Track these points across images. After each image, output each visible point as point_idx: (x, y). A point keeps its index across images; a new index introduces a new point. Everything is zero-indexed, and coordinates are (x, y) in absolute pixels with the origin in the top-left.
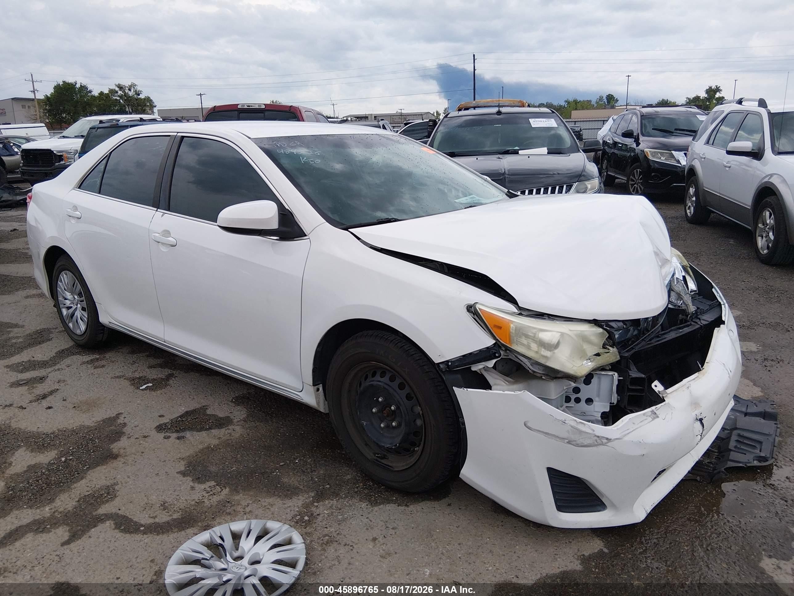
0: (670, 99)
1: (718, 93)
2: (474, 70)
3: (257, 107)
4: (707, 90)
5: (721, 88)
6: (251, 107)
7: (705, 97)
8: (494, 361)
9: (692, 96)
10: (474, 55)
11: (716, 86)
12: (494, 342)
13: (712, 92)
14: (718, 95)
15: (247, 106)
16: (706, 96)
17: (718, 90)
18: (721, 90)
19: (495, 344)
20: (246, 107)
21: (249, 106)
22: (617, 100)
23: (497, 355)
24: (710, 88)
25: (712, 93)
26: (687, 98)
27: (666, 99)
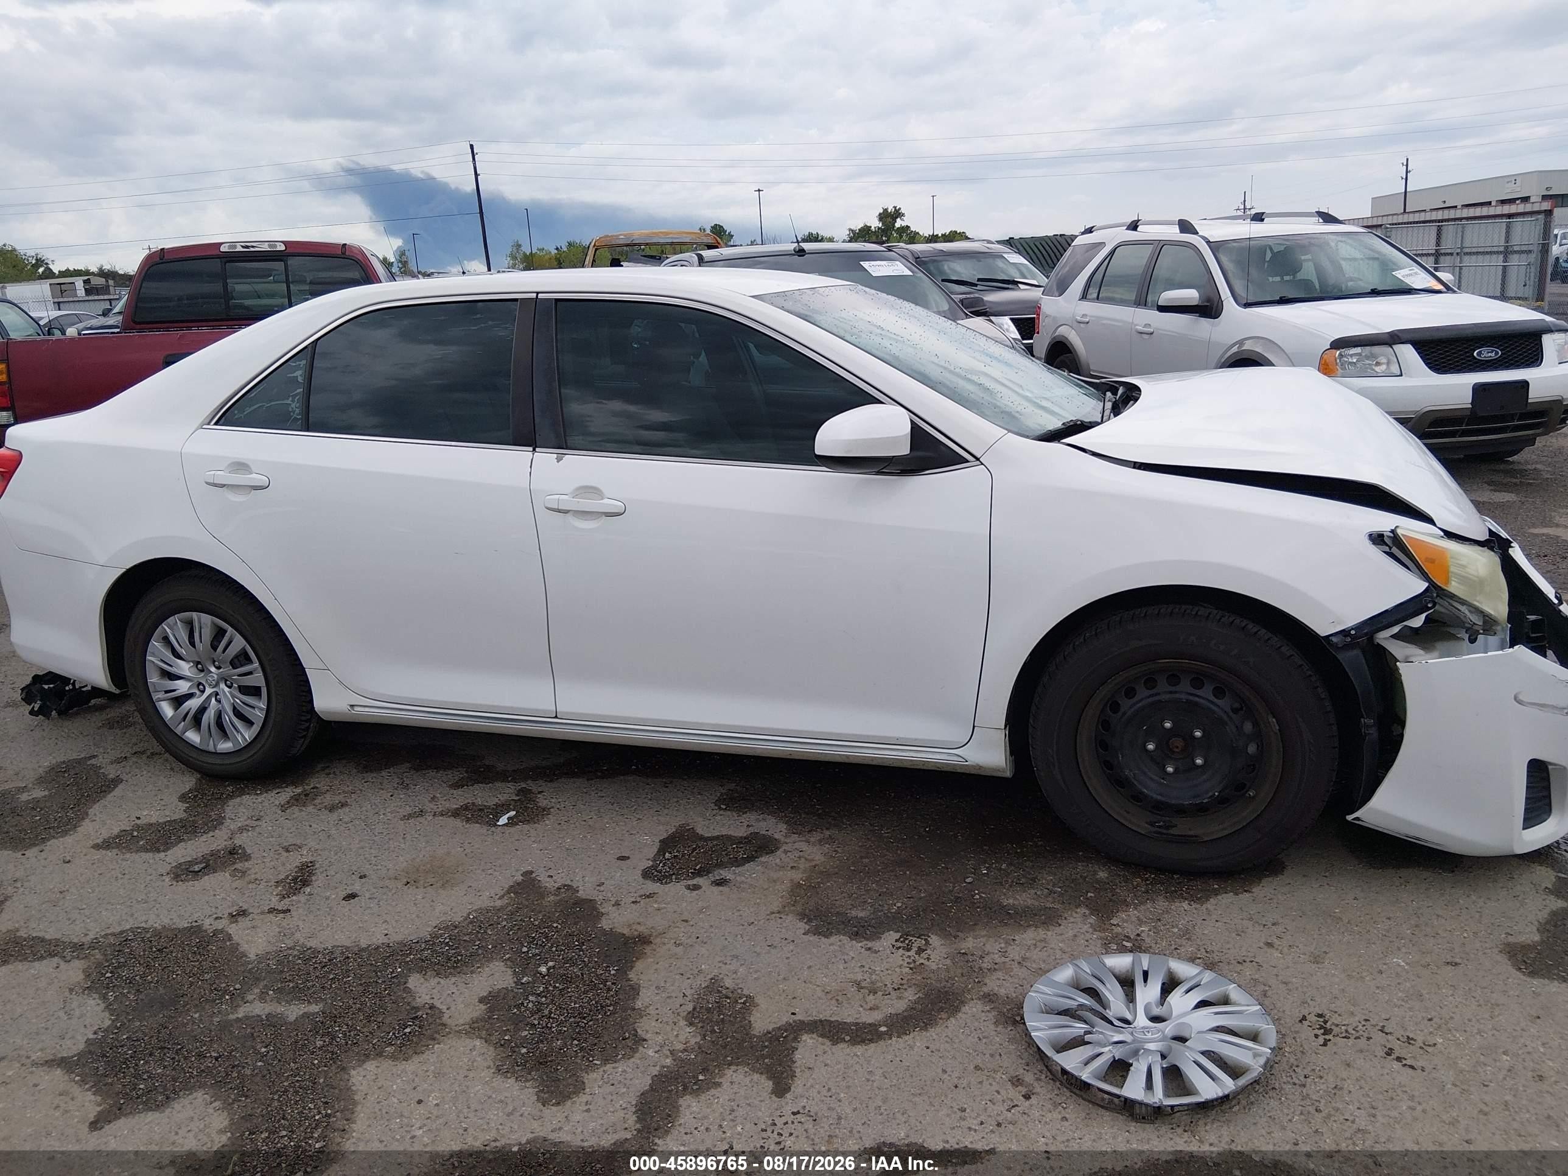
0: (821, 233)
1: (898, 220)
2: (476, 175)
3: (265, 247)
4: (880, 214)
5: (902, 211)
6: (252, 249)
7: (879, 228)
8: (1423, 616)
9: (858, 225)
10: (472, 147)
11: (895, 207)
12: (1426, 584)
13: (889, 217)
14: (899, 223)
15: (243, 247)
16: (880, 225)
17: (897, 214)
18: (903, 215)
19: (1427, 590)
20: (239, 249)
21: (247, 247)
22: (731, 236)
23: (1430, 605)
24: (886, 210)
25: (889, 219)
26: (850, 230)
27: (814, 232)
